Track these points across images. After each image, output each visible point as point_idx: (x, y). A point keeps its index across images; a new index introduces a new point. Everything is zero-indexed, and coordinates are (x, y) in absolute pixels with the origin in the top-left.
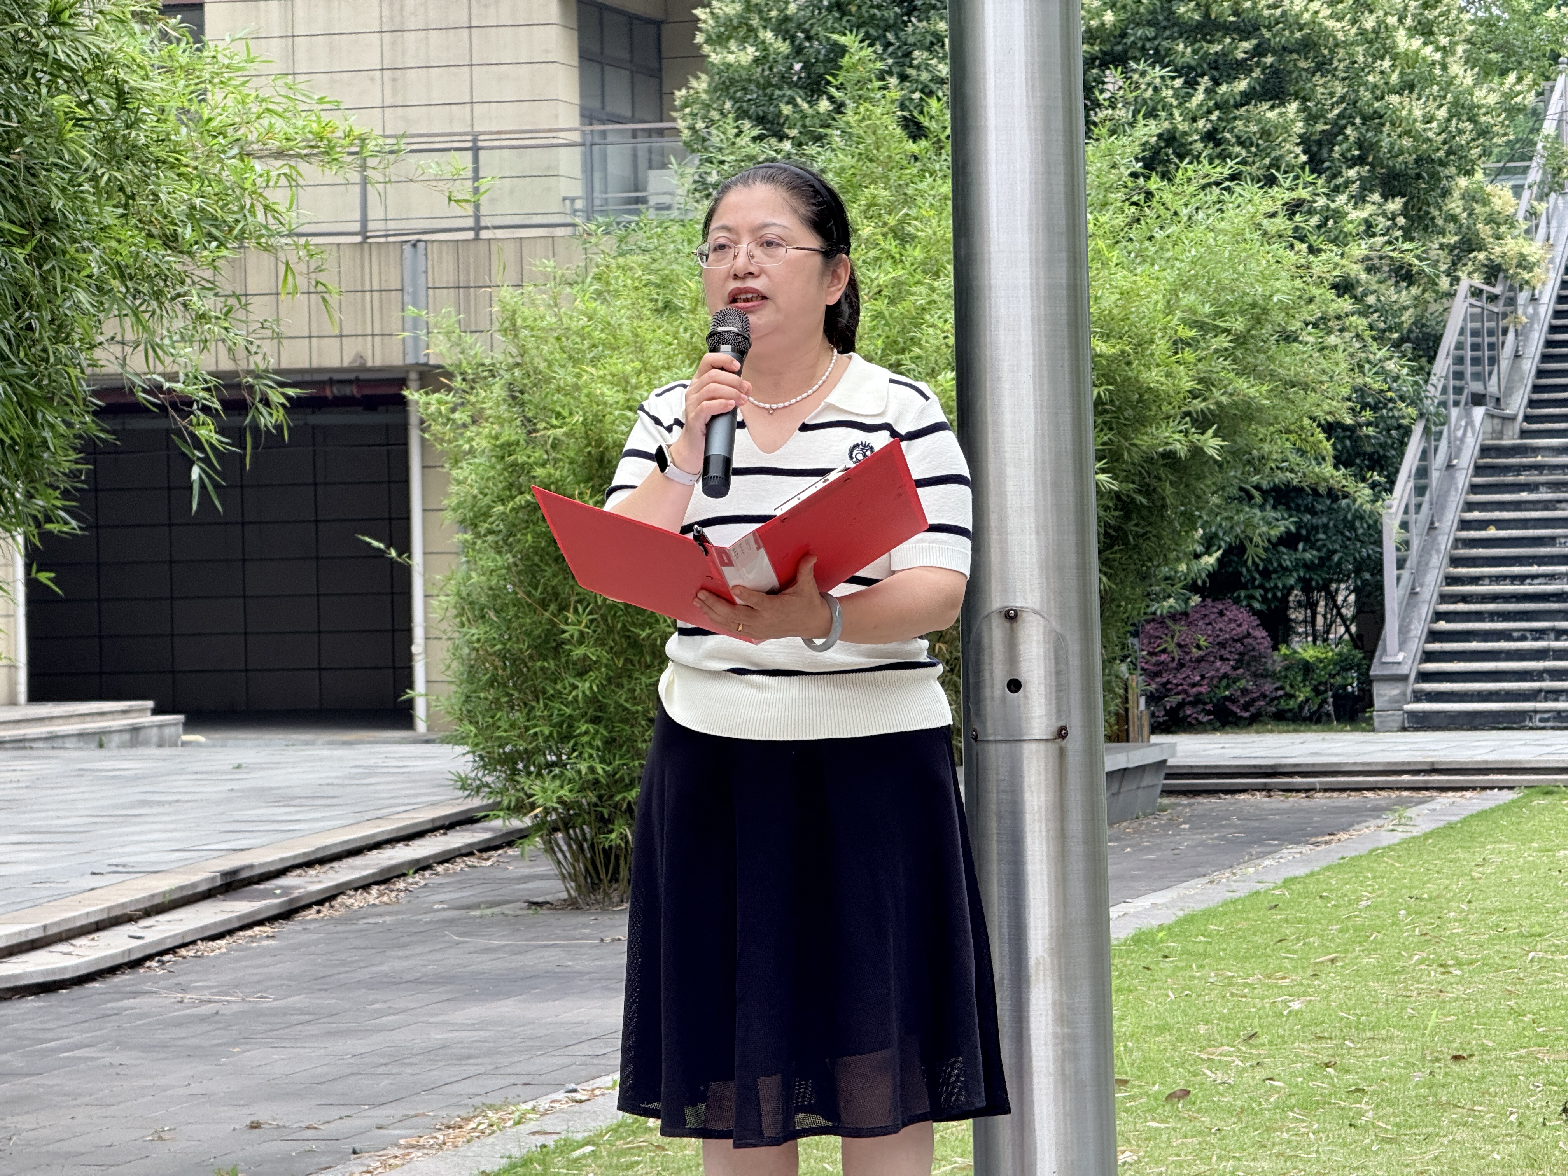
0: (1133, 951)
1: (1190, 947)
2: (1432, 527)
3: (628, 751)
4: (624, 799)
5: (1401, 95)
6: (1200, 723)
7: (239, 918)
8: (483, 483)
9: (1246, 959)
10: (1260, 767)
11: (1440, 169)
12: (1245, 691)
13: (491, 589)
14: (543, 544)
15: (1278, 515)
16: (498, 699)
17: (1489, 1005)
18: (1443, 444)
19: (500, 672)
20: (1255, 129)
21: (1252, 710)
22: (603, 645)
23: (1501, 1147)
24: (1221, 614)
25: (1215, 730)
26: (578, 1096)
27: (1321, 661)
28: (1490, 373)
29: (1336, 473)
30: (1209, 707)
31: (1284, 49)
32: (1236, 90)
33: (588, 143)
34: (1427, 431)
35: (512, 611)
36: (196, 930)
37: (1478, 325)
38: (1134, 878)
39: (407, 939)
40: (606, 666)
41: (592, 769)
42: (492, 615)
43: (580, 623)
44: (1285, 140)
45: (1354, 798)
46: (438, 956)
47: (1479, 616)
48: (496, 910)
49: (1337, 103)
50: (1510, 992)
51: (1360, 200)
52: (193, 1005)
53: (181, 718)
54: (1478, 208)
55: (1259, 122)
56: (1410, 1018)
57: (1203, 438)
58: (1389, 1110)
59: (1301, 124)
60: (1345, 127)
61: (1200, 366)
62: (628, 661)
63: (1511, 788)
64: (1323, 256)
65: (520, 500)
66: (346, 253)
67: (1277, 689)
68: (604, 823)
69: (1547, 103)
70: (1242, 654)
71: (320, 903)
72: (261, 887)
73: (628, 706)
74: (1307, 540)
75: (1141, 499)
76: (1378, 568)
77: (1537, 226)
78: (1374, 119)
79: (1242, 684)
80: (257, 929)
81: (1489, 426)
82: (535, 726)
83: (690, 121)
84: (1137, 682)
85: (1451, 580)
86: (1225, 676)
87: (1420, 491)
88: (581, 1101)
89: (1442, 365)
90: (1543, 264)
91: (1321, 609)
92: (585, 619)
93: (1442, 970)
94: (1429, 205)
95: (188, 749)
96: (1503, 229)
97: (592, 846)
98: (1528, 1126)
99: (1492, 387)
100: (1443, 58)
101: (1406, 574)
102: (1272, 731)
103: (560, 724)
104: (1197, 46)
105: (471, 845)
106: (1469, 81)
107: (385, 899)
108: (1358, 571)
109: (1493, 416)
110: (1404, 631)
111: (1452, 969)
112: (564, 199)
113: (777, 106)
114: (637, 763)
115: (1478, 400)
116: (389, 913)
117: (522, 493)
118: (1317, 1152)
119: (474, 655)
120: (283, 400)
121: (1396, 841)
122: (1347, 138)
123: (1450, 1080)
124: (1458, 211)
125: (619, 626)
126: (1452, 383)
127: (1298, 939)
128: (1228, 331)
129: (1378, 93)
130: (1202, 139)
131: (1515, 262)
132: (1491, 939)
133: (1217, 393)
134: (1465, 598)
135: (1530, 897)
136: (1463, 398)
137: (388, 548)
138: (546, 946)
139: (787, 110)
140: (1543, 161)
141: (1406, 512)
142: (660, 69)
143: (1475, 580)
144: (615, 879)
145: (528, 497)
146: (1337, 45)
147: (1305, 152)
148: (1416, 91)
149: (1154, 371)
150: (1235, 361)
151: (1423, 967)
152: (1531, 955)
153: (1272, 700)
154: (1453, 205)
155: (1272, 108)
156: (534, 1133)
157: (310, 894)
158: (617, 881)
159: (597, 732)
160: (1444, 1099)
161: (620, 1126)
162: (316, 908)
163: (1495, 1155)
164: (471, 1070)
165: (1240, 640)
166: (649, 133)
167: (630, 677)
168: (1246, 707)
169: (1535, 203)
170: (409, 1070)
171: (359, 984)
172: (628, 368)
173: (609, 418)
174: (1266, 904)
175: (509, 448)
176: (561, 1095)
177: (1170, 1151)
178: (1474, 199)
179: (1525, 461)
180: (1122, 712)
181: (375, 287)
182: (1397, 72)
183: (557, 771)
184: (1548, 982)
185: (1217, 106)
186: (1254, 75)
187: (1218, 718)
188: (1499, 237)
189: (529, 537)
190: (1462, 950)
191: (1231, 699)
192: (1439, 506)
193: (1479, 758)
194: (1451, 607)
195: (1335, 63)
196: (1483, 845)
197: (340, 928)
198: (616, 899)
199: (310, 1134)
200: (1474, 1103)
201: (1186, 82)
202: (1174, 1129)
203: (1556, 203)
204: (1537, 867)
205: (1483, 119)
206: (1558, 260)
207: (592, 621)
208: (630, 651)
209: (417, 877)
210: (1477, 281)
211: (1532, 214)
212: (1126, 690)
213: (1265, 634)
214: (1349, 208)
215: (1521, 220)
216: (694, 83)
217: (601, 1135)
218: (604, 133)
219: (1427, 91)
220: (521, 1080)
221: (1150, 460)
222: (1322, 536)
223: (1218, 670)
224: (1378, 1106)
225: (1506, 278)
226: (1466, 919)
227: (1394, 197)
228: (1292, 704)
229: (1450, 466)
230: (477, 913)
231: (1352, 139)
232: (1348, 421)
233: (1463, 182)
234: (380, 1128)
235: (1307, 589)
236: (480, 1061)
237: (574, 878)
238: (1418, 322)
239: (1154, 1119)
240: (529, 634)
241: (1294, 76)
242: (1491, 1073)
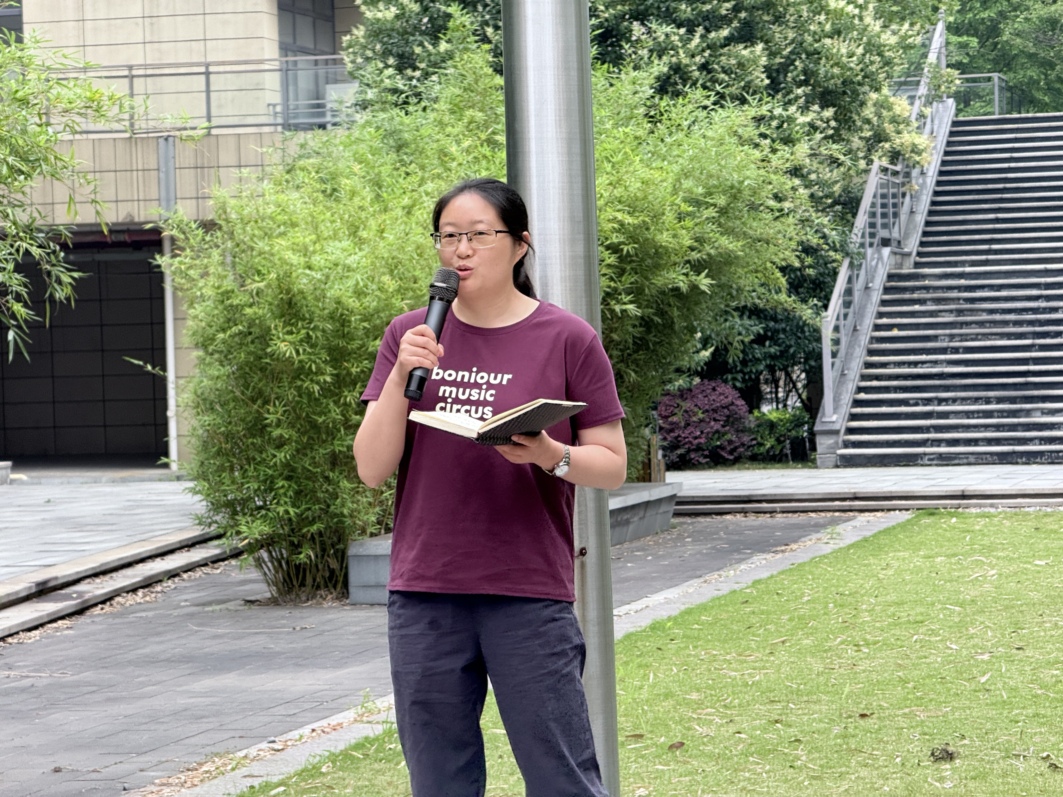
0: (650, 636)
1: (688, 632)
2: (855, 330)
3: (311, 498)
4: (308, 531)
5: (832, 38)
6: (700, 463)
7: (48, 615)
8: (210, 318)
9: (725, 641)
10: (740, 496)
11: (858, 87)
12: (730, 442)
13: (217, 390)
14: (252, 359)
15: (752, 323)
16: (223, 465)
17: (886, 675)
18: (863, 272)
19: (223, 445)
20: (734, 62)
21: (736, 454)
22: (293, 427)
23: (890, 782)
24: (714, 389)
25: (710, 468)
26: (276, 746)
27: (782, 421)
28: (894, 224)
29: (789, 299)
30: (706, 453)
31: (753, 7)
32: (721, 36)
33: (284, 69)
34: (851, 265)
35: (232, 405)
36: (18, 625)
37: (885, 191)
38: (653, 579)
39: (161, 629)
40: (296, 442)
41: (287, 512)
42: (218, 407)
43: (277, 412)
44: (754, 70)
45: (802, 517)
46: (184, 641)
47: (887, 389)
48: (222, 606)
49: (790, 44)
50: (900, 665)
51: (805, 109)
52: (16, 679)
53: (9, 463)
54: (885, 113)
55: (736, 57)
56: (833, 686)
57: (698, 278)
58: (816, 755)
59: (765, 59)
60: (795, 60)
61: (696, 229)
62: (310, 438)
63: (907, 510)
64: (779, 154)
65: (235, 329)
66: (120, 145)
67: (752, 440)
68: (296, 548)
69: (930, 39)
70: (728, 417)
71: (103, 602)
72: (63, 592)
73: (310, 468)
74: (771, 339)
75: (657, 319)
76: (819, 357)
77: (925, 124)
78: (814, 55)
79: (728, 437)
80: (60, 622)
81: (893, 260)
82: (248, 482)
83: (352, 57)
84: (656, 440)
85: (868, 365)
86: (717, 431)
87: (847, 304)
88: (278, 750)
89: (861, 220)
90: (929, 150)
91: (781, 383)
92: (281, 410)
93: (856, 648)
94: (851, 112)
95: (15, 486)
96: (902, 126)
97: (287, 563)
98: (909, 765)
99: (895, 234)
100: (860, 13)
101: (837, 361)
102: (748, 469)
103: (265, 481)
104: (694, 6)
105: (206, 559)
106: (877, 28)
107: (148, 598)
108: (807, 360)
109: (895, 254)
110: (837, 400)
111: (862, 648)
112: (269, 105)
113: (411, 47)
114: (317, 507)
115: (886, 242)
116: (150, 610)
117: (236, 325)
118: (768, 787)
119: (206, 434)
120: (70, 280)
121: (829, 551)
122: (796, 68)
123: (857, 731)
124: (871, 116)
125: (304, 415)
126: (868, 230)
127: (761, 626)
128: (715, 205)
129: (817, 37)
130: (699, 69)
131: (909, 149)
132: (889, 624)
133: (707, 248)
134: (878, 378)
135: (917, 593)
136: (876, 241)
137: (145, 363)
138: (257, 633)
139: (418, 50)
140: (928, 81)
141: (838, 319)
142: (333, 16)
143: (884, 365)
144: (303, 585)
145: (241, 328)
146: (788, 5)
147: (768, 77)
148: (843, 35)
149: (665, 234)
150: (720, 225)
151: (843, 646)
152: (915, 637)
153: (749, 447)
154: (868, 112)
155: (746, 48)
156: (245, 777)
157: (96, 597)
158: (304, 586)
159: (290, 486)
160: (853, 747)
161: (303, 771)
162: (100, 606)
163: (886, 788)
164: (204, 727)
165: (727, 407)
166: (326, 62)
167: (312, 449)
168: (731, 452)
169: (923, 109)
170: (163, 727)
171: (130, 663)
172: (307, 240)
173: (294, 275)
174: (741, 600)
175: (227, 294)
176: (264, 745)
177: (671, 786)
178: (882, 106)
179: (917, 283)
180: (646, 461)
181: (140, 167)
182: (830, 23)
183: (263, 512)
184: (926, 657)
185: (709, 47)
186: (733, 25)
187: (712, 460)
188: (899, 132)
189: (243, 355)
190: (870, 633)
191: (722, 447)
192: (860, 315)
193: (886, 490)
194: (868, 384)
195: (788, 17)
196: (887, 553)
197: (117, 621)
198: (304, 598)
199: (94, 776)
200: (873, 749)
201: (688, 31)
202: (674, 770)
203: (938, 107)
204: (922, 571)
205: (887, 54)
206: (939, 146)
207: (285, 411)
208: (312, 431)
209: (170, 581)
210: (885, 162)
211: (921, 116)
212: (649, 446)
213: (743, 403)
214: (798, 115)
215: (914, 120)
216: (355, 31)
217: (291, 778)
218: (295, 63)
219: (850, 36)
220: (238, 734)
221: (663, 293)
222: (782, 336)
223: (712, 428)
224: (809, 752)
225: (904, 160)
226: (873, 610)
227: (828, 107)
228: (762, 449)
229: (867, 288)
230: (210, 609)
231: (800, 68)
232: (797, 264)
233: (874, 96)
234: (142, 770)
235: (771, 369)
236: (211, 720)
237: (276, 584)
238: (845, 190)
239: (660, 763)
240: (243, 420)
241: (760, 25)
242: (885, 726)
